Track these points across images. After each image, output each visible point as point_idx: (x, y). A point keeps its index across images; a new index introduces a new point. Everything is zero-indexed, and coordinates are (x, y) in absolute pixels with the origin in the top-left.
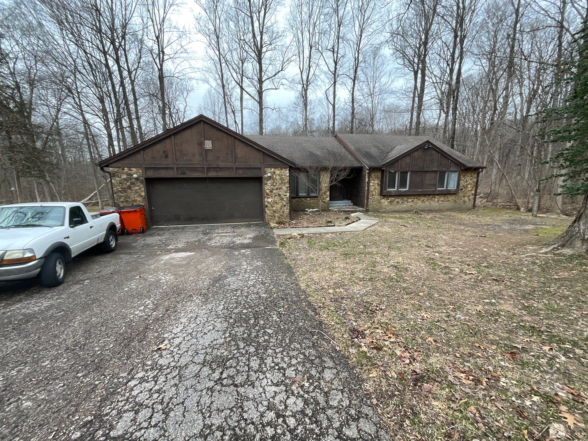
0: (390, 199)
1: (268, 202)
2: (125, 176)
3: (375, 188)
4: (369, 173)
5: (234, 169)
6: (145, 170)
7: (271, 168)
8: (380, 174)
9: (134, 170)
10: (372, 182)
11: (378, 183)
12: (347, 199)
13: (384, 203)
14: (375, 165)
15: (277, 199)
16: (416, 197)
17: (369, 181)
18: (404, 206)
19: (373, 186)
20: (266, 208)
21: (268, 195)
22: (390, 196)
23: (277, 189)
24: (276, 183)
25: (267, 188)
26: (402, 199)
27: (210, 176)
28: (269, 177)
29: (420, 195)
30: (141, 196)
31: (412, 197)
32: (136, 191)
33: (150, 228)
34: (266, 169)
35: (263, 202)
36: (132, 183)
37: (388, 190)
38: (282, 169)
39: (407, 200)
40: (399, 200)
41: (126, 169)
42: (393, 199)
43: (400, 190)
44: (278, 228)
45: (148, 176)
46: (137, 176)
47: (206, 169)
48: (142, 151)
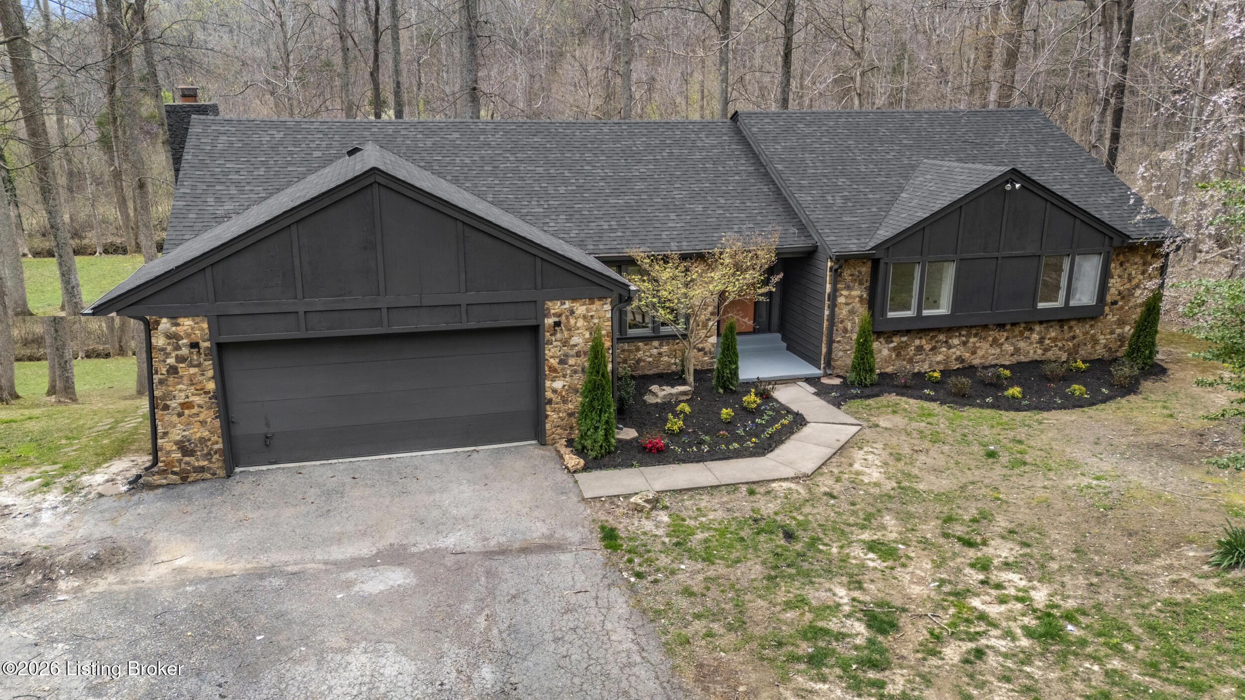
0: (896, 340)
1: (555, 391)
3: (852, 312)
4: (834, 271)
5: (464, 308)
6: (217, 321)
7: (562, 298)
8: (866, 269)
9: (187, 323)
10: (845, 293)
11: (861, 297)
12: (769, 330)
13: (880, 351)
14: (853, 246)
15: (579, 381)
16: (974, 332)
17: (835, 290)
18: (940, 358)
19: (847, 304)
20: (548, 407)
21: (555, 371)
22: (896, 333)
23: (578, 355)
24: (575, 340)
25: (552, 353)
26: (933, 338)
27: (396, 329)
28: (557, 324)
29: (985, 327)
30: (206, 393)
31: (964, 333)
32: (191, 378)
33: (229, 475)
34: (549, 304)
35: (538, 388)
36: (181, 359)
37: (891, 315)
38: (592, 301)
39: (946, 342)
40: (924, 342)
41: (164, 320)
42: (904, 339)
43: (926, 313)
44: (585, 469)
45: (224, 339)
46: (194, 338)
47: (385, 311)
48: (208, 272)
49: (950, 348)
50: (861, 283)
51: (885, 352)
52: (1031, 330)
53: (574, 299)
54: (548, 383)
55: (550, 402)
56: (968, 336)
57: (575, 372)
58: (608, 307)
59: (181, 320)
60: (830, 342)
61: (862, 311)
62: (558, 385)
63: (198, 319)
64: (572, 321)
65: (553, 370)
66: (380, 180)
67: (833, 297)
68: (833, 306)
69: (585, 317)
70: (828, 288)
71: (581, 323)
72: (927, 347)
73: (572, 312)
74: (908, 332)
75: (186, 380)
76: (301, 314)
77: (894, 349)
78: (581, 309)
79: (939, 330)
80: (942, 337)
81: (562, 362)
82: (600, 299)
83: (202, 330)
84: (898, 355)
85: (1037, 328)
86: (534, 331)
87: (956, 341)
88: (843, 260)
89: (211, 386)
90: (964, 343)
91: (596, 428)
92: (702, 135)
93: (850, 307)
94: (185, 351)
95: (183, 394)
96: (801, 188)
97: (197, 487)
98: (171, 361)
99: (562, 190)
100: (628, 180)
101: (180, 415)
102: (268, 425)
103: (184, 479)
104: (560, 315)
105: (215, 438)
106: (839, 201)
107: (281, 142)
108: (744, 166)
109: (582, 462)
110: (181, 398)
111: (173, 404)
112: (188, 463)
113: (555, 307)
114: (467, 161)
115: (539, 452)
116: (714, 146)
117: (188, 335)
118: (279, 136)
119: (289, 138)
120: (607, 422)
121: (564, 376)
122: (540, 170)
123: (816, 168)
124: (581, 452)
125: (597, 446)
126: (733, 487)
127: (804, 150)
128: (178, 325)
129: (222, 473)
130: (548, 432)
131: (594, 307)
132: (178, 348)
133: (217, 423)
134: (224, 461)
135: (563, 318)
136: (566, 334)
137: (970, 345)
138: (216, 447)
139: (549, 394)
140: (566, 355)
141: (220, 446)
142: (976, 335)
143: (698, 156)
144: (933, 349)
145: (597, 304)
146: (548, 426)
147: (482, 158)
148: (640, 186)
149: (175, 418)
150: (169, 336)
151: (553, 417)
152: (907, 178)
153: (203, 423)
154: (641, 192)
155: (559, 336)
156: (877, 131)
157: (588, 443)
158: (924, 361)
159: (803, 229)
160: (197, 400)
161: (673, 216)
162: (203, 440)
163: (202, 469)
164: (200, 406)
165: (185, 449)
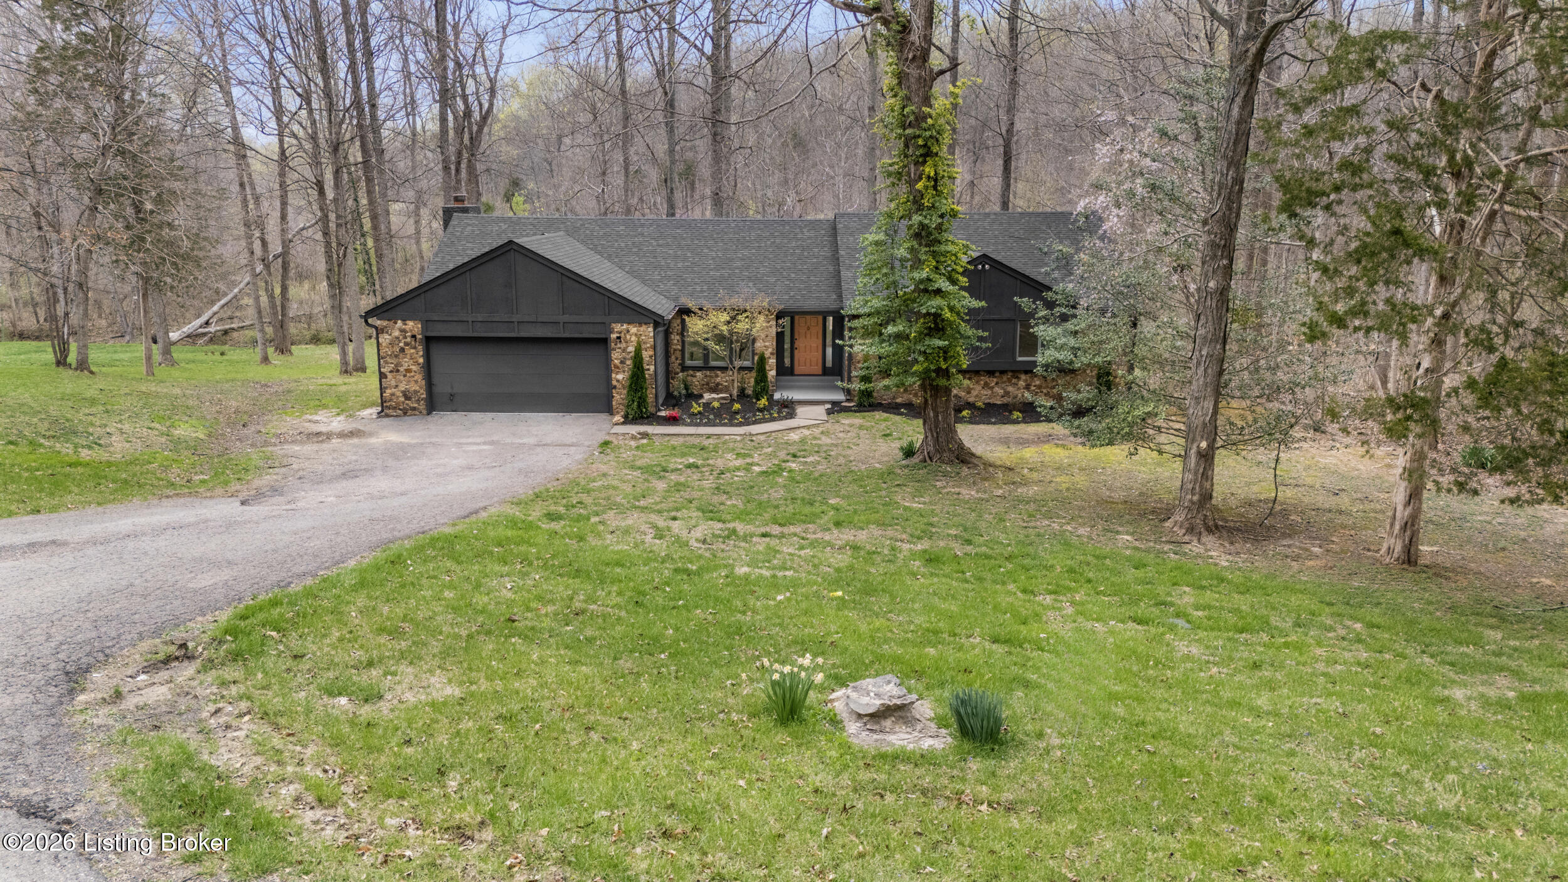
1: (618, 381)
2: (396, 333)
5: (562, 324)
6: (426, 323)
7: (622, 322)
9: (411, 323)
15: (629, 376)
20: (614, 391)
21: (617, 368)
23: (629, 359)
24: (629, 349)
25: (616, 356)
27: (523, 334)
28: (619, 338)
30: (419, 364)
33: (429, 414)
34: (614, 325)
36: (406, 344)
41: (399, 322)
44: (623, 423)
45: (430, 334)
46: (414, 333)
47: (516, 324)
48: (422, 295)
52: (1018, 378)
53: (629, 323)
55: (615, 387)
57: (627, 370)
58: (651, 329)
59: (408, 322)
62: (620, 377)
63: (416, 322)
64: (628, 337)
66: (515, 247)
69: (636, 335)
71: (633, 338)
73: (628, 331)
75: (408, 356)
76: (470, 322)
78: (633, 330)
81: (622, 362)
82: (646, 324)
83: (418, 328)
85: (1023, 377)
86: (604, 342)
89: (421, 360)
91: (633, 401)
92: (806, 230)
94: (409, 340)
95: (407, 364)
96: (851, 267)
97: (412, 418)
98: (401, 344)
100: (732, 260)
101: (405, 376)
102: (452, 388)
103: (405, 414)
104: (620, 333)
105: (422, 391)
109: (623, 420)
110: (405, 366)
111: (401, 369)
112: (407, 404)
113: (617, 327)
115: (608, 417)
117: (411, 331)
121: (623, 371)
124: (626, 416)
125: (632, 413)
128: (406, 324)
129: (425, 412)
130: (613, 407)
131: (642, 329)
132: (405, 337)
133: (424, 382)
134: (426, 405)
135: (622, 335)
136: (624, 345)
138: (423, 396)
139: (614, 382)
140: (624, 358)
145: (644, 328)
146: (613, 403)
149: (402, 378)
150: (403, 331)
151: (617, 397)
153: (416, 382)
154: (737, 268)
155: (619, 345)
157: (629, 411)
159: (839, 296)
160: (414, 368)
162: (416, 392)
163: (414, 409)
164: (415, 372)
165: (407, 396)
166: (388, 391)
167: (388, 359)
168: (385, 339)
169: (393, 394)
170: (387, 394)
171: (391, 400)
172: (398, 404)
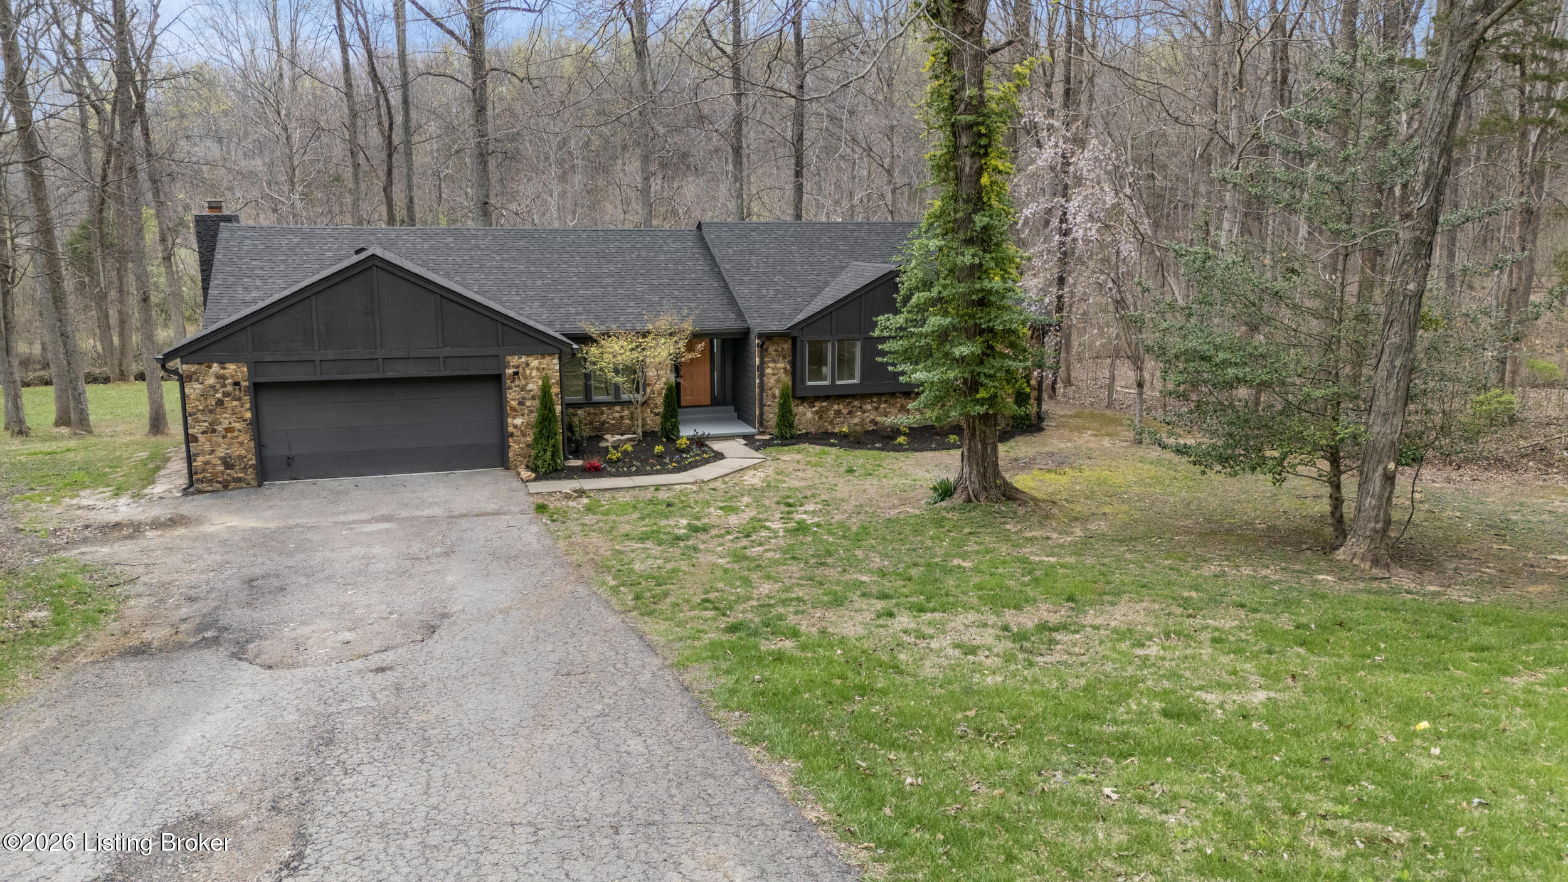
0: (817, 405)
1: (515, 427)
2: (211, 381)
3: (778, 381)
4: (761, 346)
5: (441, 360)
6: (255, 366)
7: (520, 354)
8: (787, 346)
9: (232, 367)
10: (771, 365)
11: (785, 369)
12: (724, 403)
13: (805, 414)
14: (774, 326)
15: (533, 417)
16: (884, 399)
17: (762, 362)
18: (856, 420)
19: (774, 374)
20: (510, 439)
21: (515, 410)
22: (818, 398)
23: (533, 398)
24: (530, 386)
25: (512, 396)
26: (849, 404)
27: (390, 374)
28: (516, 373)
29: (893, 394)
30: (245, 420)
31: (875, 400)
32: (234, 409)
33: (260, 485)
34: (509, 358)
35: (503, 425)
36: (226, 394)
37: (809, 383)
38: (543, 356)
39: (861, 407)
40: (841, 407)
41: (215, 365)
42: (824, 404)
43: (838, 382)
44: (536, 479)
45: (260, 379)
46: (237, 379)
47: (380, 361)
48: (249, 329)
49: (864, 412)
50: (784, 357)
51: (809, 415)
53: (529, 355)
54: (510, 420)
55: (512, 435)
56: (879, 402)
57: (532, 412)
58: (556, 361)
59: (228, 365)
60: (762, 406)
61: (787, 379)
62: (518, 421)
63: (240, 365)
64: (528, 372)
65: (513, 409)
66: (377, 263)
67: (762, 368)
68: (762, 375)
69: (538, 369)
70: (757, 361)
71: (534, 373)
72: (845, 411)
73: (528, 365)
74: (827, 398)
75: (229, 411)
76: (318, 362)
77: (817, 412)
78: (534, 363)
79: (854, 397)
80: (857, 403)
81: (521, 403)
82: (549, 355)
83: (243, 372)
84: (821, 417)
86: (497, 379)
87: (869, 407)
88: (768, 337)
89: (248, 415)
90: (876, 409)
91: (545, 451)
92: (669, 241)
93: (776, 377)
94: (229, 388)
95: (227, 421)
96: (742, 283)
97: (236, 492)
98: (219, 395)
99: (539, 283)
100: (598, 276)
101: (224, 437)
102: (290, 449)
103: (226, 487)
104: (518, 367)
105: (250, 456)
106: (771, 293)
107: (298, 245)
108: (702, 266)
109: (534, 475)
110: (225, 424)
111: (219, 428)
112: (229, 475)
113: (514, 360)
114: (459, 260)
115: (506, 472)
116: (677, 250)
117: (232, 376)
118: (296, 240)
119: (306, 241)
120: (554, 446)
121: (523, 415)
122: (522, 267)
123: (758, 267)
124: (535, 470)
125: (546, 465)
126: (646, 487)
127: (751, 253)
128: (225, 368)
129: (254, 483)
130: (511, 460)
131: (545, 361)
132: (224, 386)
133: (252, 444)
134: (256, 474)
135: (521, 369)
136: (523, 382)
137: (881, 410)
138: (251, 462)
139: (511, 429)
140: (524, 398)
141: (253, 462)
142: (885, 402)
143: (662, 257)
144: (850, 413)
145: (547, 359)
146: (511, 454)
147: (472, 258)
148: (608, 280)
149: (220, 440)
150: (219, 377)
151: (515, 447)
152: (834, 276)
153: (241, 444)
154: (608, 285)
155: (517, 383)
156: (819, 239)
157: (539, 463)
158: (843, 423)
159: (740, 315)
160: (237, 425)
161: (632, 304)
162: (241, 457)
163: (239, 480)
164: (239, 431)
165: (227, 463)
166: (200, 459)
167: (199, 416)
168: (194, 390)
169: (207, 463)
170: (199, 462)
171: (204, 471)
172: (215, 475)
